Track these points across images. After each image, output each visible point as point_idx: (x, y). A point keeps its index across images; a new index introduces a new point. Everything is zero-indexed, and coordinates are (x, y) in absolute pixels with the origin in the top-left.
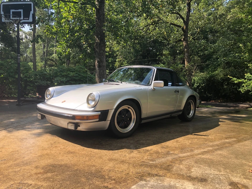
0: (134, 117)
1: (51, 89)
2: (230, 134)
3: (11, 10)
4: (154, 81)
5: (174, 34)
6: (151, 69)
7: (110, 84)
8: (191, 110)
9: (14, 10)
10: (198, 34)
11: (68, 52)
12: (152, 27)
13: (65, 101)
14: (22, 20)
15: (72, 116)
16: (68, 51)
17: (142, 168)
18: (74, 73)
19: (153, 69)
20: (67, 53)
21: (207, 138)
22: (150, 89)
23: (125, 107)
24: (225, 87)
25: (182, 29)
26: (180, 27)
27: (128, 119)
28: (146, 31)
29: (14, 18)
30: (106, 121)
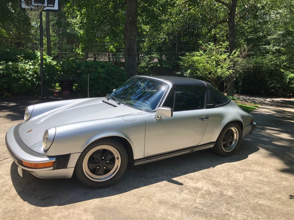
7: (107, 103)
13: (31, 131)
14: (46, 7)
15: (18, 160)
17: (197, 217)
22: (152, 118)
29: (36, 4)
30: (66, 168)
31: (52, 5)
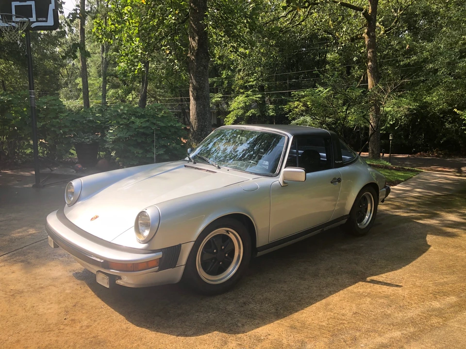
0: (240, 252)
1: (75, 183)
2: (445, 280)
3: (12, 3)
4: (285, 168)
5: (348, 23)
6: (282, 136)
7: (196, 168)
8: (366, 212)
9: (18, 3)
10: (396, 23)
11: (138, 71)
12: (304, 13)
13: (97, 217)
14: (34, 22)
15: (102, 261)
16: (139, 69)
18: (143, 120)
19: (286, 138)
20: (136, 72)
21: (394, 294)
22: (276, 185)
23: (221, 231)
24: (448, 126)
25: (363, 14)
26: (361, 10)
27: (227, 255)
28: (292, 20)
29: (18, 20)
30: (175, 267)
31: (44, 19)
